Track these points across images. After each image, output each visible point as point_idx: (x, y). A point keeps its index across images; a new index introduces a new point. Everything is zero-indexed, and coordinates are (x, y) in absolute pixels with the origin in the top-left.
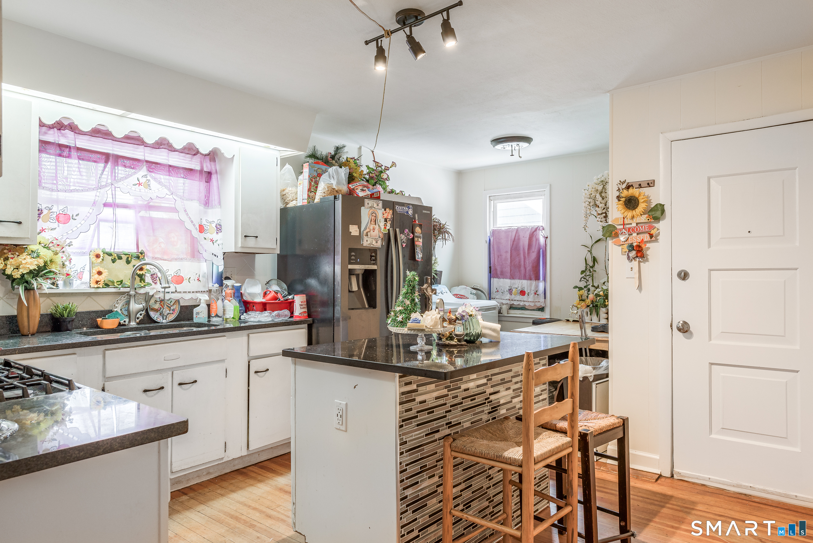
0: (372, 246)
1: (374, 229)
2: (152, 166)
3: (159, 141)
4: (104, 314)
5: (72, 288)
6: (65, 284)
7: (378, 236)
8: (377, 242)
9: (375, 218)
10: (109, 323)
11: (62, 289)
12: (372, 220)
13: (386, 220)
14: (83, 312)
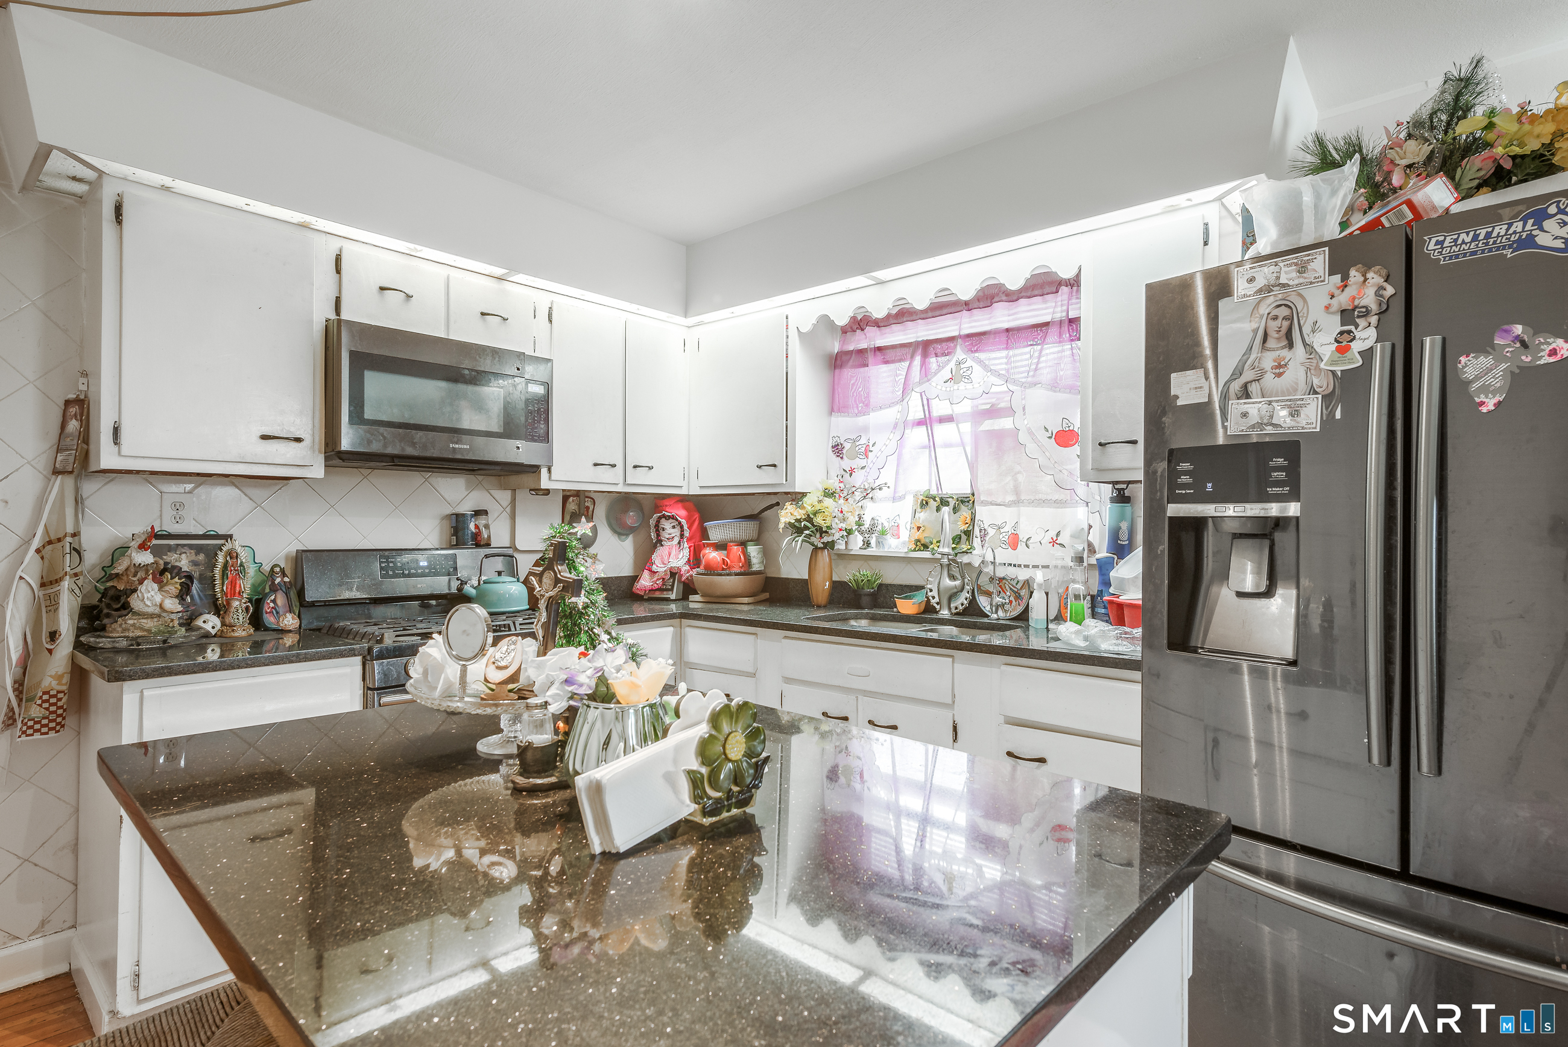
0: (1269, 430)
1: (1279, 366)
2: (976, 340)
3: (981, 294)
4: (908, 590)
5: (881, 550)
6: (878, 543)
7: (1302, 386)
8: (1294, 413)
9: (1286, 324)
10: (906, 606)
11: (873, 551)
12: (1273, 334)
13: (1348, 316)
14: (894, 585)
